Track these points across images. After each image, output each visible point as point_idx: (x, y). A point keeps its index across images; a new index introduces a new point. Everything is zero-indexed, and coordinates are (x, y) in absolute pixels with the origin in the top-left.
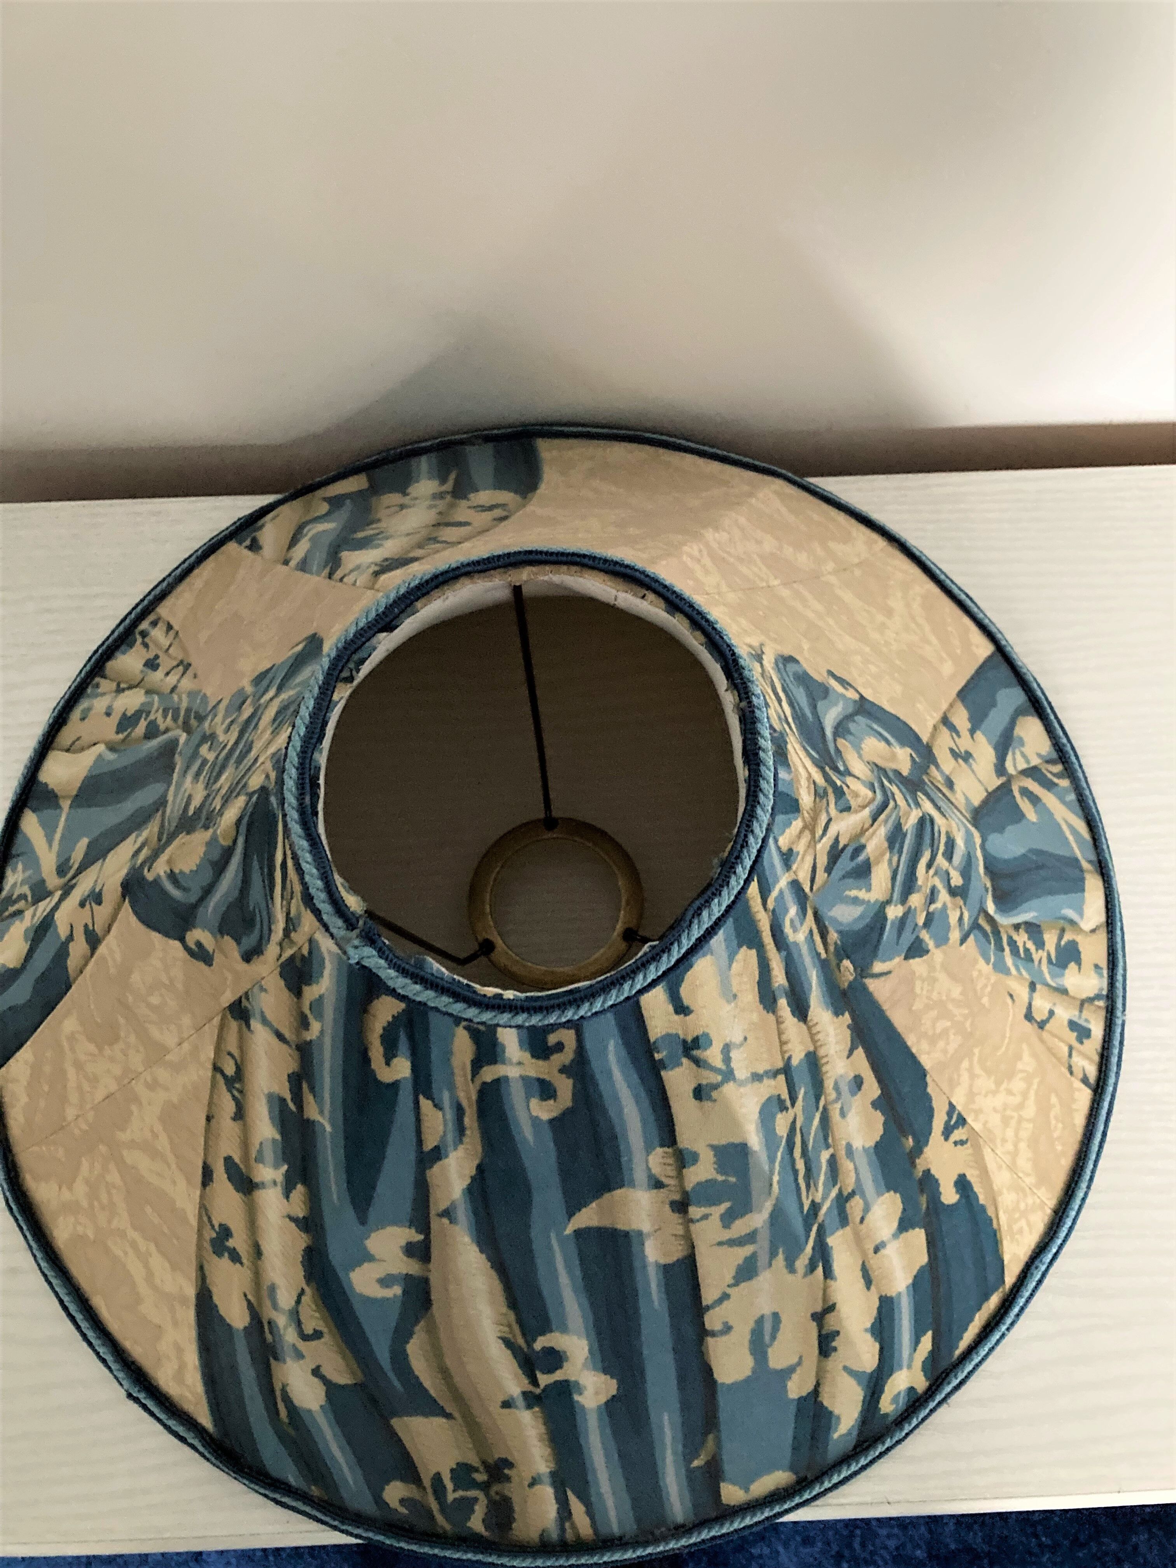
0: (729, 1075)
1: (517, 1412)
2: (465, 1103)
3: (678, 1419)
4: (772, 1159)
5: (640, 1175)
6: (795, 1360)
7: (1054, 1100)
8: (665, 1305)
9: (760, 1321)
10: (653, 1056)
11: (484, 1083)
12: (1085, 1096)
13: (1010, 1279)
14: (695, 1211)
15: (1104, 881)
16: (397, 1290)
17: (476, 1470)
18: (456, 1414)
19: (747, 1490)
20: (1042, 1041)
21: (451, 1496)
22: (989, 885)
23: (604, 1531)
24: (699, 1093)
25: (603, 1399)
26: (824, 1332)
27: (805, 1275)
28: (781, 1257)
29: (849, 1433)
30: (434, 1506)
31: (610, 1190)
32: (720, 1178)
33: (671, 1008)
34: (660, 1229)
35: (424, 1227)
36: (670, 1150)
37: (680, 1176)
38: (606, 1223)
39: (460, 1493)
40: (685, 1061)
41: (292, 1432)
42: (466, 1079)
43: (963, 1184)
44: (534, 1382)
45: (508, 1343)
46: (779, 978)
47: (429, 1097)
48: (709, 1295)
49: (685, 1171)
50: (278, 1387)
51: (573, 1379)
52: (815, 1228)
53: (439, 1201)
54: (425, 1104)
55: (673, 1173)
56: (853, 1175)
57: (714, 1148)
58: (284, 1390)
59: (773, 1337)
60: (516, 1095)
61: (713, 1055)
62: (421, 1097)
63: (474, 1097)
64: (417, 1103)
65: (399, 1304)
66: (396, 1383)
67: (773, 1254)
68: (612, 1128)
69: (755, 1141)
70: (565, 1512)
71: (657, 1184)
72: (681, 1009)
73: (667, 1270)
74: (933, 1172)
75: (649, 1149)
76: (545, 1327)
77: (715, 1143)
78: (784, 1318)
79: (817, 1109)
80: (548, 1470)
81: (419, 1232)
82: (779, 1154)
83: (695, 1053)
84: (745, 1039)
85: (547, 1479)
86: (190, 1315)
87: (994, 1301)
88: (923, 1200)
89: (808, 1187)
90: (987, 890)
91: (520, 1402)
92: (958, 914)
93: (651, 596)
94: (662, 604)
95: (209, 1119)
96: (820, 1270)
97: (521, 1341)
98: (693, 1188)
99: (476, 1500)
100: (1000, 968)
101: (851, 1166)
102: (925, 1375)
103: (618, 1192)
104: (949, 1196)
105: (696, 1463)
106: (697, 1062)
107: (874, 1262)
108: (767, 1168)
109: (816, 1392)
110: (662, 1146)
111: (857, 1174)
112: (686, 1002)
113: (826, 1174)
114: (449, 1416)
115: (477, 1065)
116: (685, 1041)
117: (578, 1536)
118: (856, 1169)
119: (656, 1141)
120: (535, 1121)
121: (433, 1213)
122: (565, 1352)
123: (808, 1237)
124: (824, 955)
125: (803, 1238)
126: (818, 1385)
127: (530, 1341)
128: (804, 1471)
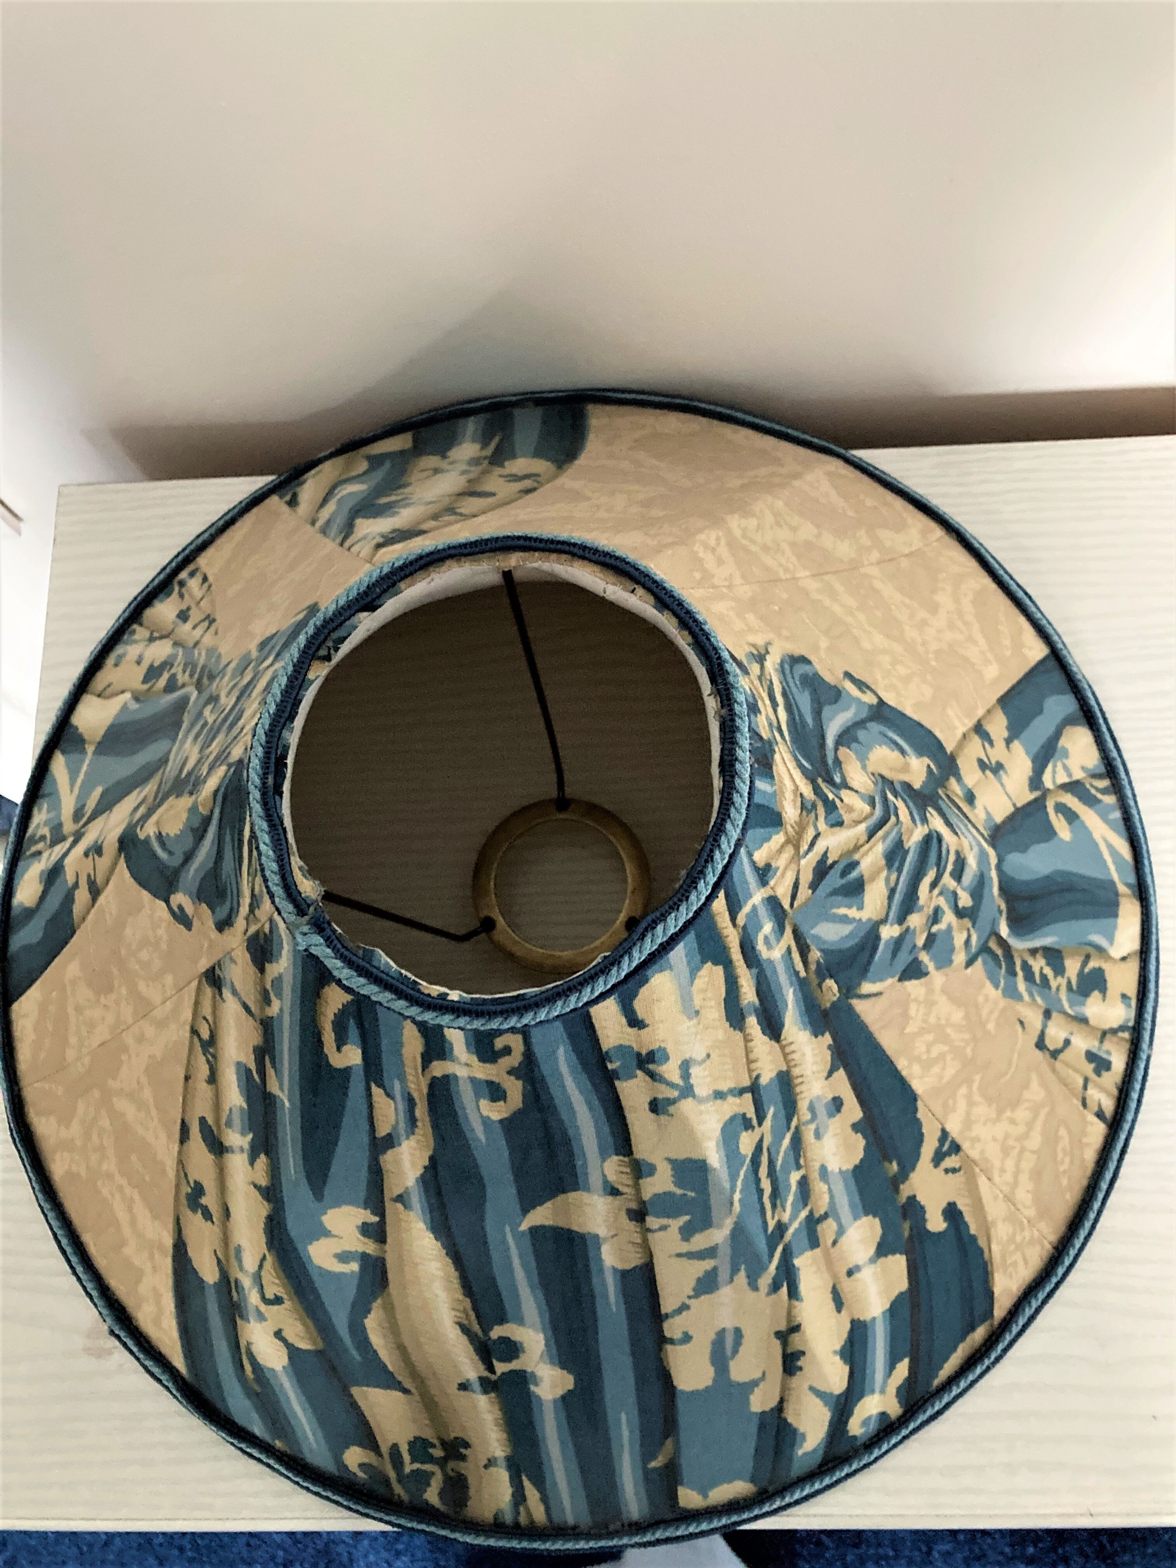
0: (687, 1091)
1: (474, 1396)
2: (415, 1095)
3: (636, 1421)
4: (733, 1178)
5: (595, 1180)
6: (758, 1375)
7: (1063, 1132)
8: (623, 1307)
9: (721, 1334)
10: (606, 1067)
11: (434, 1078)
12: (1098, 1131)
13: (999, 1312)
14: (652, 1222)
15: (1142, 906)
16: (355, 1267)
17: (433, 1446)
18: (413, 1390)
19: (705, 1496)
20: (1054, 1070)
21: (408, 1468)
22: (1003, 906)
23: (556, 1519)
24: (655, 1106)
25: (560, 1392)
26: (789, 1351)
27: (769, 1294)
28: (742, 1274)
29: (815, 1451)
30: (392, 1475)
31: (564, 1191)
32: (679, 1192)
33: (624, 1021)
34: (616, 1235)
35: (380, 1210)
36: (626, 1159)
37: (637, 1187)
38: (561, 1223)
39: (416, 1466)
40: (639, 1073)
41: (258, 1389)
42: (417, 1073)
43: (952, 1212)
44: (491, 1369)
45: (465, 1329)
46: (748, 994)
47: (381, 1085)
48: (667, 1305)
49: (641, 1181)
50: (243, 1344)
51: (529, 1370)
52: (780, 1249)
53: (392, 1188)
54: (377, 1092)
55: (630, 1182)
56: (826, 1198)
57: (671, 1161)
58: (249, 1348)
59: (735, 1351)
60: (466, 1095)
61: (670, 1070)
62: (373, 1086)
63: (425, 1091)
64: (368, 1089)
65: (355, 1282)
66: (354, 1353)
67: (735, 1271)
68: (565, 1133)
69: (715, 1158)
70: (519, 1497)
71: (614, 1192)
72: (635, 1022)
73: (624, 1275)
74: (918, 1198)
75: (604, 1156)
76: (502, 1320)
77: (674, 1156)
78: (746, 1332)
79: (789, 1128)
80: (503, 1454)
81: (374, 1213)
82: (742, 1173)
83: (651, 1067)
84: (708, 1056)
85: (502, 1463)
86: (167, 1264)
87: (980, 1334)
88: (906, 1226)
89: (774, 1206)
90: (1000, 912)
91: (477, 1386)
92: (965, 935)
93: (640, 591)
94: (652, 599)
95: (187, 1078)
96: (784, 1290)
97: (476, 1328)
98: (651, 1199)
99: (433, 1473)
100: (1011, 993)
101: (825, 1188)
102: (899, 1402)
103: (572, 1196)
104: (936, 1223)
105: (653, 1464)
106: (652, 1075)
107: (846, 1285)
108: (727, 1185)
109: (780, 1408)
110: (617, 1154)
111: (832, 1197)
112: (641, 1014)
113: (795, 1194)
114: (406, 1391)
115: (427, 1059)
116: (639, 1055)
117: (532, 1522)
118: (830, 1190)
119: (611, 1150)
120: (486, 1122)
121: (387, 1196)
122: (521, 1343)
123: (771, 1256)
124: (803, 974)
125: (765, 1258)
126: (782, 1401)
127: (486, 1330)
128: (765, 1484)
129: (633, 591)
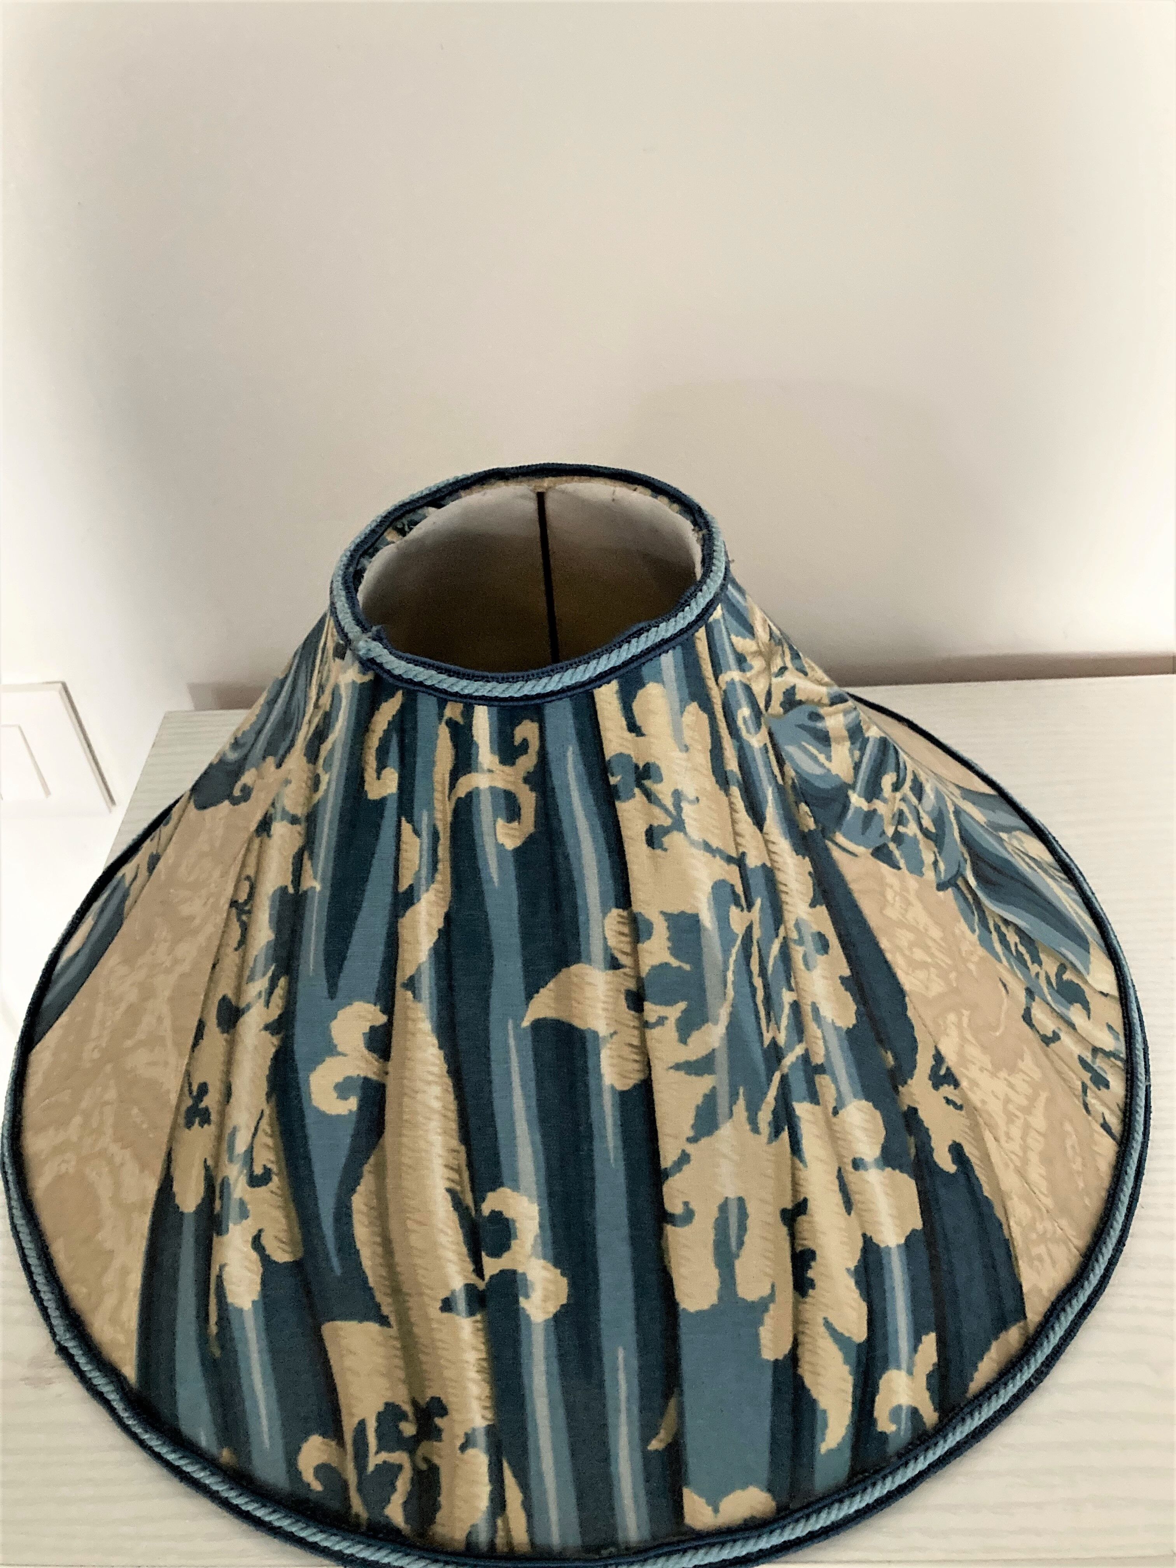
0: (679, 825)
1: (457, 1318)
2: (440, 828)
3: (635, 1363)
4: (726, 952)
5: (596, 950)
6: (766, 1291)
7: (1068, 1127)
8: (622, 1164)
9: (723, 1208)
10: (608, 782)
11: (459, 798)
12: (1107, 1148)
13: (1031, 1313)
14: (652, 1010)
16: (352, 1104)
17: (403, 1416)
18: (392, 1319)
19: (716, 1510)
20: (1047, 1056)
21: (372, 1461)
22: (967, 856)
23: (539, 1540)
24: (653, 837)
25: (552, 1308)
26: (799, 1249)
27: (770, 1141)
28: (741, 1102)
29: (839, 1448)
30: (351, 1476)
31: (567, 965)
32: (675, 963)
33: (624, 723)
34: (615, 1033)
35: (389, 1009)
36: (625, 913)
37: (635, 954)
38: (563, 1016)
39: (384, 1456)
40: (637, 791)
41: (217, 1353)
42: (444, 798)
43: (957, 1151)
44: (479, 1271)
45: (458, 1203)
46: (732, 765)
47: (410, 821)
48: (668, 1156)
49: (640, 945)
50: (214, 1271)
51: (520, 1270)
52: (777, 1077)
53: (405, 971)
54: (406, 827)
55: (627, 948)
56: (822, 1052)
57: (668, 916)
58: (220, 1277)
59: (741, 1244)
60: (485, 808)
61: (663, 790)
62: (403, 819)
63: (449, 819)
64: (399, 822)
65: (350, 1129)
66: (335, 1262)
67: (733, 1097)
68: (571, 881)
69: (707, 919)
70: (498, 1503)
71: (614, 964)
72: (634, 727)
73: (624, 1098)
74: (922, 1114)
75: (605, 913)
76: (496, 1183)
77: (670, 910)
78: (751, 1208)
79: (777, 936)
80: (484, 1423)
81: (384, 1011)
82: (734, 951)
83: (647, 783)
84: (698, 799)
85: (481, 1439)
87: (1013, 1336)
88: (912, 1140)
89: (769, 1020)
90: (966, 861)
91: (461, 1304)
92: (932, 859)
93: (640, 488)
94: (649, 492)
95: (214, 966)
96: (785, 1135)
97: (469, 1199)
98: (648, 974)
99: (400, 1467)
100: (985, 942)
101: (819, 1034)
102: (932, 1398)
103: (574, 968)
104: (945, 1162)
105: (655, 1445)
106: (649, 795)
107: (852, 1176)
108: (720, 957)
109: (793, 1358)
110: (617, 907)
111: (827, 1049)
112: (639, 721)
113: (789, 1016)
114: (384, 1321)
115: (455, 775)
116: (637, 767)
117: (510, 1544)
118: (824, 1038)
119: (612, 902)
120: (500, 847)
121: (398, 984)
122: (514, 1221)
123: (770, 1080)
124: (780, 782)
125: (763, 1079)
126: (796, 1344)
127: (479, 1199)
128: (785, 1499)
129: (635, 490)
